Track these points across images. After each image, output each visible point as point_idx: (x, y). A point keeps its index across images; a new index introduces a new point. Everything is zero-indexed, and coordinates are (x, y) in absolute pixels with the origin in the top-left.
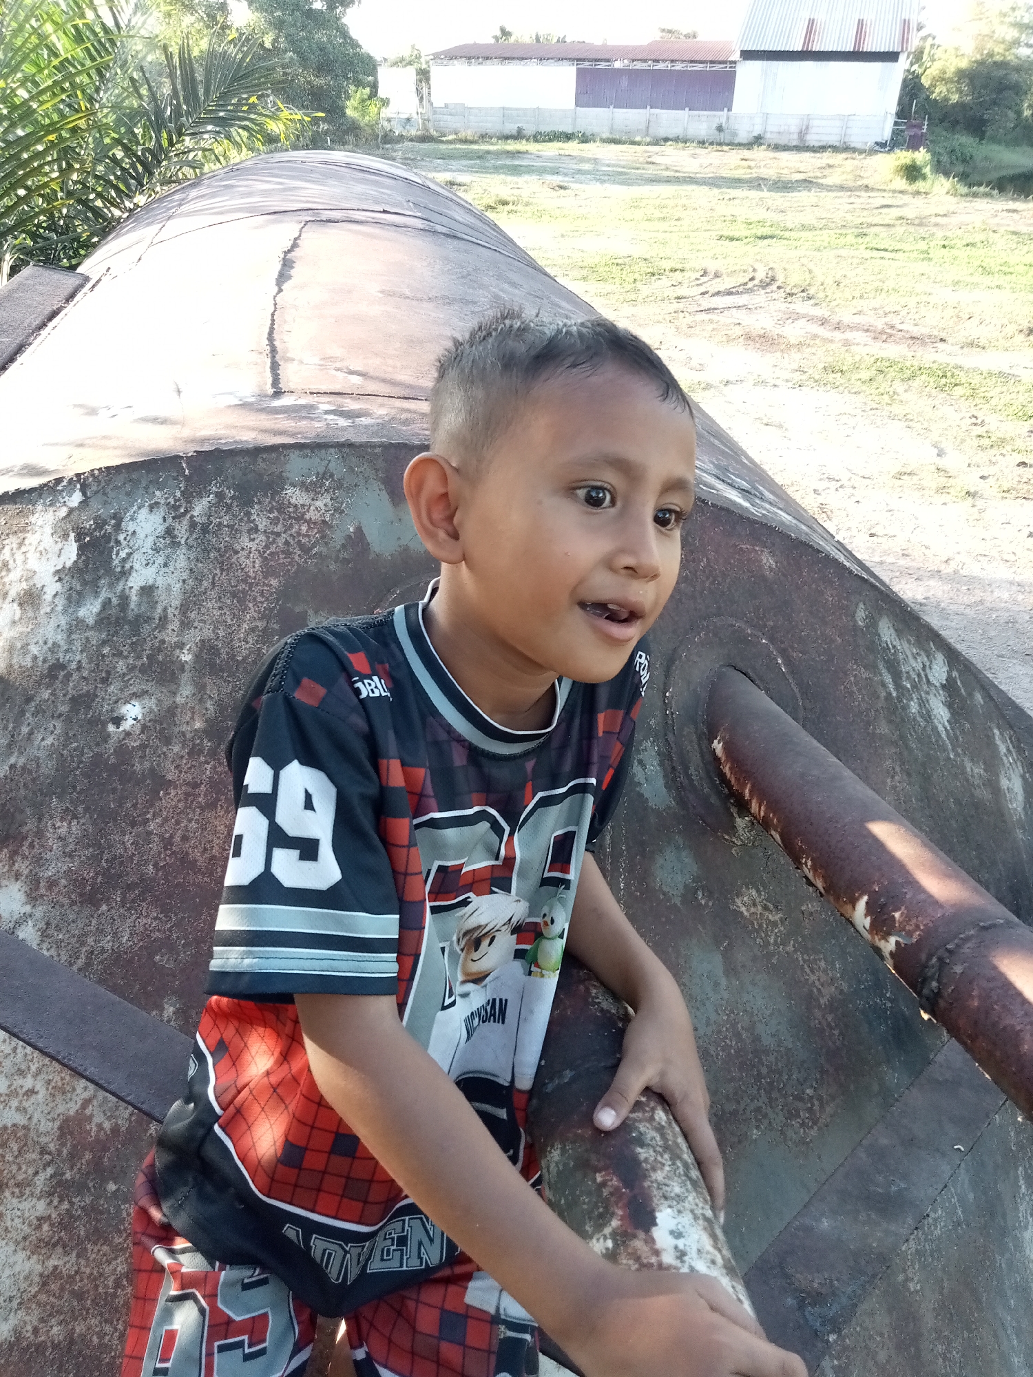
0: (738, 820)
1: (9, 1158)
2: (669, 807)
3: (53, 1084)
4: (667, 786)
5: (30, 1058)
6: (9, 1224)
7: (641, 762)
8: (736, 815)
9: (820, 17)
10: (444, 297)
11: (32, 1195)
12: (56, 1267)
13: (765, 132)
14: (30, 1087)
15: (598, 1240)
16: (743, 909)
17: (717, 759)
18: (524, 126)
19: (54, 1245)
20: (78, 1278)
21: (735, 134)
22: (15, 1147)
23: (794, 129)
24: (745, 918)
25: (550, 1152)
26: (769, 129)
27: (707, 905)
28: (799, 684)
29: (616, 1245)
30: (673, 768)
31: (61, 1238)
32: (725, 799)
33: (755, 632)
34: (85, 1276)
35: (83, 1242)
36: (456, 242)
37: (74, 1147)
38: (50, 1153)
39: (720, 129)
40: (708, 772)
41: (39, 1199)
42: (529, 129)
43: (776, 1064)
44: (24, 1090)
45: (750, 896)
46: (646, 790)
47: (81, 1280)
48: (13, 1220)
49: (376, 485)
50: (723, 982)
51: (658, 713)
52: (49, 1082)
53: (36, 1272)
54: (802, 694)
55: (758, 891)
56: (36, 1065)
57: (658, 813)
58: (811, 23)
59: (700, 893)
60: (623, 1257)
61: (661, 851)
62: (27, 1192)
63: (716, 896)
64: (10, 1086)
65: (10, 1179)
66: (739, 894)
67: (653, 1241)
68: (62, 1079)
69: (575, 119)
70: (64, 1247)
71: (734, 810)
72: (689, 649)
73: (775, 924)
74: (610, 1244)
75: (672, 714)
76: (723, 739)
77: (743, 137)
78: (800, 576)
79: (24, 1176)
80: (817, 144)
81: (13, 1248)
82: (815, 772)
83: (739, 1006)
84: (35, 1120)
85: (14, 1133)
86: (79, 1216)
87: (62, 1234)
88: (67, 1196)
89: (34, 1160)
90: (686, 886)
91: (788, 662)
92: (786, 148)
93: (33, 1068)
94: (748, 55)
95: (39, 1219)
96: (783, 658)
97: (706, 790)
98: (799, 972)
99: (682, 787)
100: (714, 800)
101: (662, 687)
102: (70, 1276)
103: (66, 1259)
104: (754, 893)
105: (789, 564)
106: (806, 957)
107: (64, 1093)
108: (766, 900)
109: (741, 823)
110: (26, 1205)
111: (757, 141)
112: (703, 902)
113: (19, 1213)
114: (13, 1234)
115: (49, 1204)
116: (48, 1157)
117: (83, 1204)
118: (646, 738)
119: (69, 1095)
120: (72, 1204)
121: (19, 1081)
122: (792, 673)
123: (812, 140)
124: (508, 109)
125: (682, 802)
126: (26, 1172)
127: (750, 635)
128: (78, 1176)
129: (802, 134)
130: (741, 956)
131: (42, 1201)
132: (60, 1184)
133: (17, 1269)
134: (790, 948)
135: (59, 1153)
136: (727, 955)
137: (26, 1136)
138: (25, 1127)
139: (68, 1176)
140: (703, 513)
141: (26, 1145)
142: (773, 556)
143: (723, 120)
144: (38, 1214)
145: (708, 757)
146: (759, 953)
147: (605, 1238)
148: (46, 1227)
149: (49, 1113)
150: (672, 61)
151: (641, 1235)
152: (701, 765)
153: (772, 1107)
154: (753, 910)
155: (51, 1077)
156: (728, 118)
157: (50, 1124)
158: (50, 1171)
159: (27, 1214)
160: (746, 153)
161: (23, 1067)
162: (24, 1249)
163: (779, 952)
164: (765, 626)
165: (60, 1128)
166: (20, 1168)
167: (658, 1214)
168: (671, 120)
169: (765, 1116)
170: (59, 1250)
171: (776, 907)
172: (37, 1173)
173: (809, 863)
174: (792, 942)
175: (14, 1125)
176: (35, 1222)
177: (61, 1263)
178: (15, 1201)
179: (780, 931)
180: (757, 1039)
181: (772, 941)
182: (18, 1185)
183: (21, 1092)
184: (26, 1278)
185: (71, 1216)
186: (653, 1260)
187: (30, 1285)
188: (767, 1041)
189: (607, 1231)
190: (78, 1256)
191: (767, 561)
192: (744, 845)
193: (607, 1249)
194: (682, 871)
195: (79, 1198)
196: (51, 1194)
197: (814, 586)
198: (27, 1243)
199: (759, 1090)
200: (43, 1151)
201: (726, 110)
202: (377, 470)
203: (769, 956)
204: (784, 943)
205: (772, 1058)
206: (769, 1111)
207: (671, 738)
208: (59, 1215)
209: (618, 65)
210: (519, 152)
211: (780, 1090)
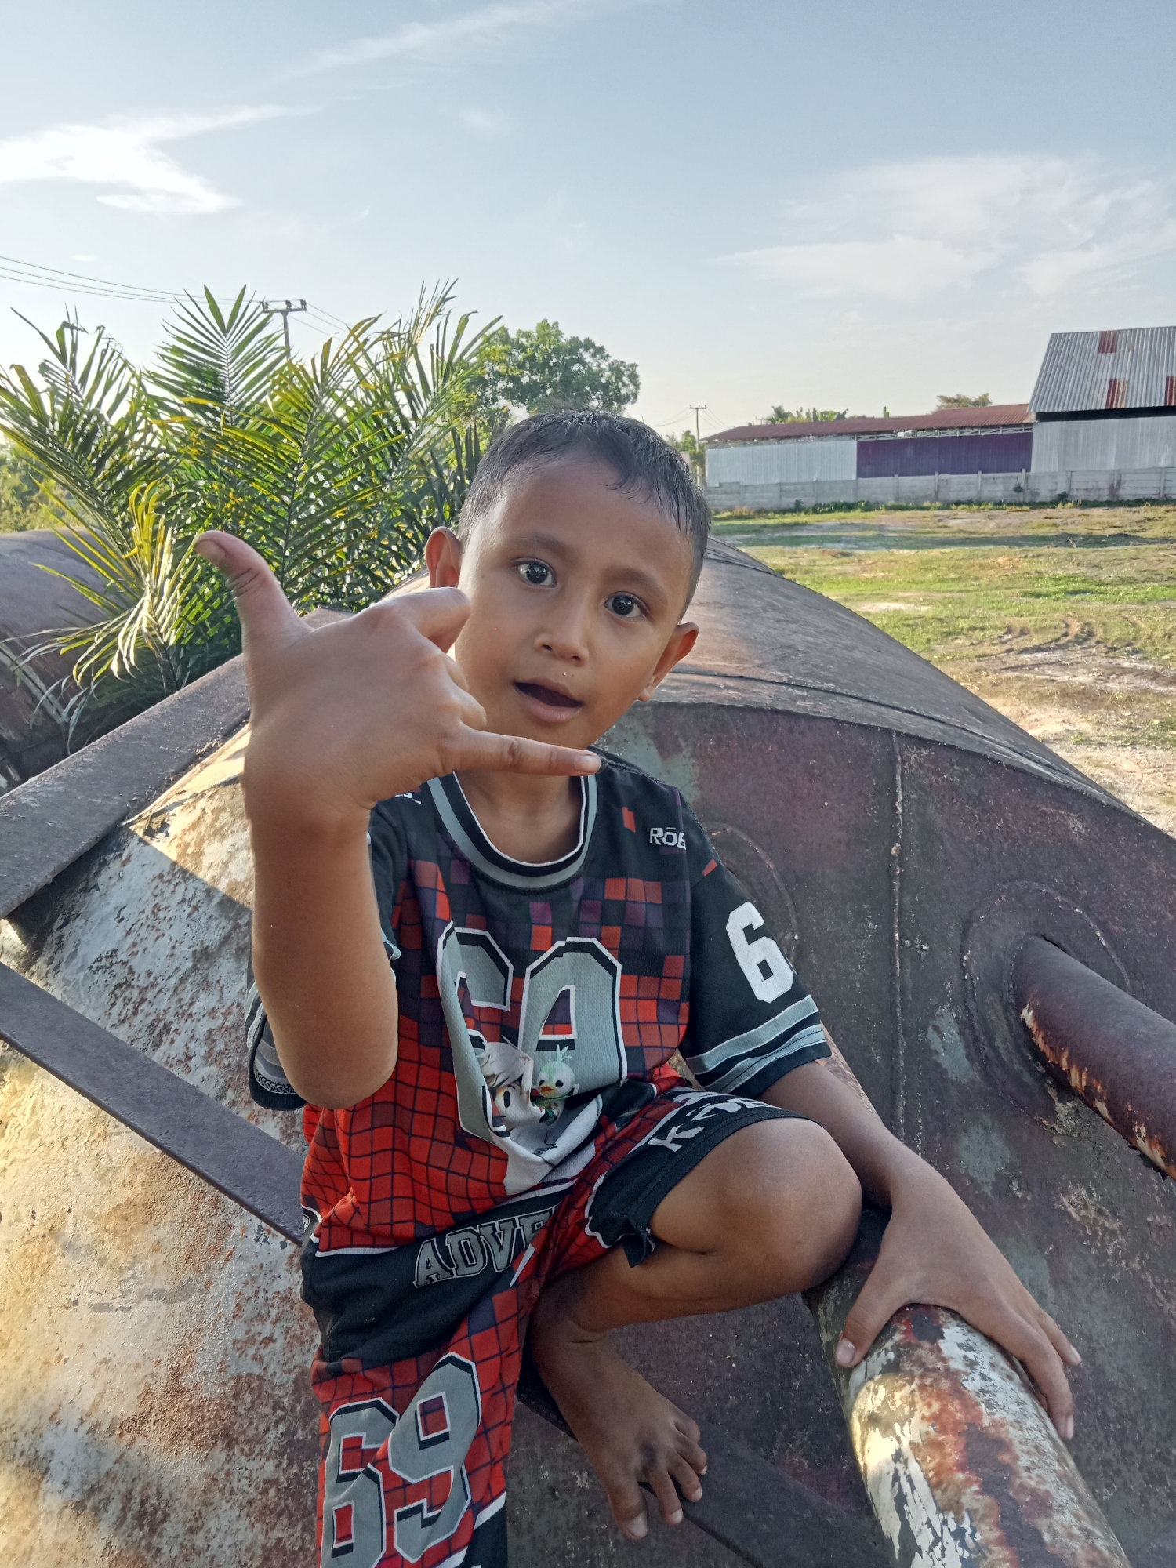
0: (1059, 1106)
1: (241, 1410)
2: (972, 1082)
3: (292, 1333)
4: (968, 1057)
5: (270, 1302)
6: (235, 1484)
7: (936, 1029)
8: (1055, 1099)
9: (1123, 376)
10: (715, 603)
11: (261, 1454)
12: (279, 1540)
13: (1070, 489)
14: (269, 1334)
15: (879, 1354)
16: (1071, 1210)
17: (1027, 1031)
18: (803, 499)
19: (280, 1515)
20: (301, 1554)
21: (1037, 494)
22: (248, 1398)
23: (1104, 485)
24: (1074, 1221)
25: (828, 1293)
26: (1075, 486)
27: (1025, 1200)
28: (1125, 963)
29: (899, 1356)
30: (976, 1039)
31: (287, 1507)
32: (1040, 1078)
33: (1066, 900)
34: (310, 1553)
35: (310, 1514)
36: (728, 566)
37: (308, 1404)
38: (283, 1409)
39: (1018, 489)
40: (1018, 1047)
41: (268, 1459)
42: (809, 502)
43: (1128, 1407)
44: (263, 1336)
45: (1079, 1196)
46: (943, 1059)
47: (305, 1558)
48: (239, 1481)
49: (645, 740)
50: (1051, 1293)
51: (955, 978)
52: (288, 1330)
53: (259, 1543)
54: (1129, 973)
55: (1089, 1191)
56: (276, 1311)
57: (958, 1085)
58: (1113, 383)
59: (1015, 1184)
60: (906, 1364)
61: (965, 1130)
62: (257, 1451)
63: (1036, 1190)
64: (247, 1333)
65: (240, 1434)
66: (1065, 1192)
67: (940, 1350)
68: (302, 1327)
69: (857, 488)
70: (290, 1516)
71: (1052, 1093)
72: (988, 912)
73: (1113, 1233)
74: (891, 1355)
75: (972, 979)
76: (1033, 1006)
77: (1045, 495)
78: (1116, 844)
79: (254, 1432)
80: (1132, 498)
81: (236, 1512)
82: (1144, 1030)
83: (1073, 1326)
84: (270, 1372)
85: (249, 1382)
86: (308, 1482)
87: (289, 1502)
88: (297, 1457)
89: (267, 1415)
90: (997, 1174)
91: (1108, 934)
92: (1096, 504)
93: (273, 1314)
94: (1044, 417)
95: (266, 1482)
96: (1102, 931)
97: (1017, 1067)
98: (1149, 1298)
99: (987, 1059)
100: (1027, 1078)
101: (958, 949)
102: (293, 1553)
103: (291, 1531)
104: (1084, 1192)
105: (1101, 830)
106: (1158, 1280)
107: (302, 1343)
108: (1101, 1203)
109: (1063, 1108)
110: (254, 1465)
111: (1063, 498)
112: (1020, 1195)
113: (246, 1473)
114: (239, 1497)
115: (278, 1466)
116: (280, 1413)
117: (312, 1469)
118: (943, 1004)
119: (307, 1346)
120: (301, 1468)
121: (257, 1327)
122: (1115, 948)
123: (1125, 493)
124: (786, 484)
125: (987, 1077)
126: (257, 1428)
127: (1061, 903)
128: (310, 1437)
129: (1113, 490)
130: (1071, 1266)
131: (271, 1461)
132: (291, 1443)
133: (240, 1537)
134: (1136, 1266)
135: (293, 1410)
136: (1053, 1261)
137: (260, 1387)
138: (260, 1378)
139: (300, 1435)
140: (997, 773)
141: (259, 1397)
142: (1081, 822)
143: (1022, 482)
144: (265, 1476)
145: (1017, 1029)
146: (1095, 1266)
147: (887, 1351)
148: (272, 1493)
149: (285, 1364)
150: (961, 428)
151: (926, 1345)
152: (1010, 1038)
153: (1125, 1463)
154: (1083, 1212)
155: (290, 1325)
156: (1027, 478)
157: (285, 1376)
158: (282, 1428)
159: (254, 1476)
160: (1050, 512)
161: (263, 1312)
162: (248, 1516)
163: (1121, 1269)
164: (1078, 895)
165: (295, 1382)
166: (251, 1423)
167: (944, 1330)
168: (961, 484)
169: (1118, 1472)
170: (285, 1520)
171: (1114, 1214)
172: (268, 1430)
173: (1143, 1130)
174: (1137, 1259)
175: (249, 1375)
176: (262, 1485)
177: (285, 1535)
178: (243, 1459)
179: (1120, 1243)
180: (1099, 1371)
181: (1111, 1253)
182: (248, 1442)
183: (259, 1339)
184: (248, 1550)
185: (300, 1483)
186: (940, 1365)
187: (251, 1558)
188: (1114, 1377)
189: (889, 1345)
190: (304, 1530)
191: (1076, 826)
192: (1067, 1135)
193: (889, 1361)
194: (991, 1156)
195: (309, 1463)
196: (280, 1455)
197: (1134, 856)
198: (253, 1508)
199: (1106, 1437)
200: (277, 1406)
201: (1024, 471)
202: (646, 727)
203: (1109, 1271)
204: (1128, 1258)
205: (1121, 1399)
206: (1124, 1469)
207: (972, 1006)
208: (287, 1479)
209: (901, 435)
210: (797, 524)
211: (1135, 1443)
